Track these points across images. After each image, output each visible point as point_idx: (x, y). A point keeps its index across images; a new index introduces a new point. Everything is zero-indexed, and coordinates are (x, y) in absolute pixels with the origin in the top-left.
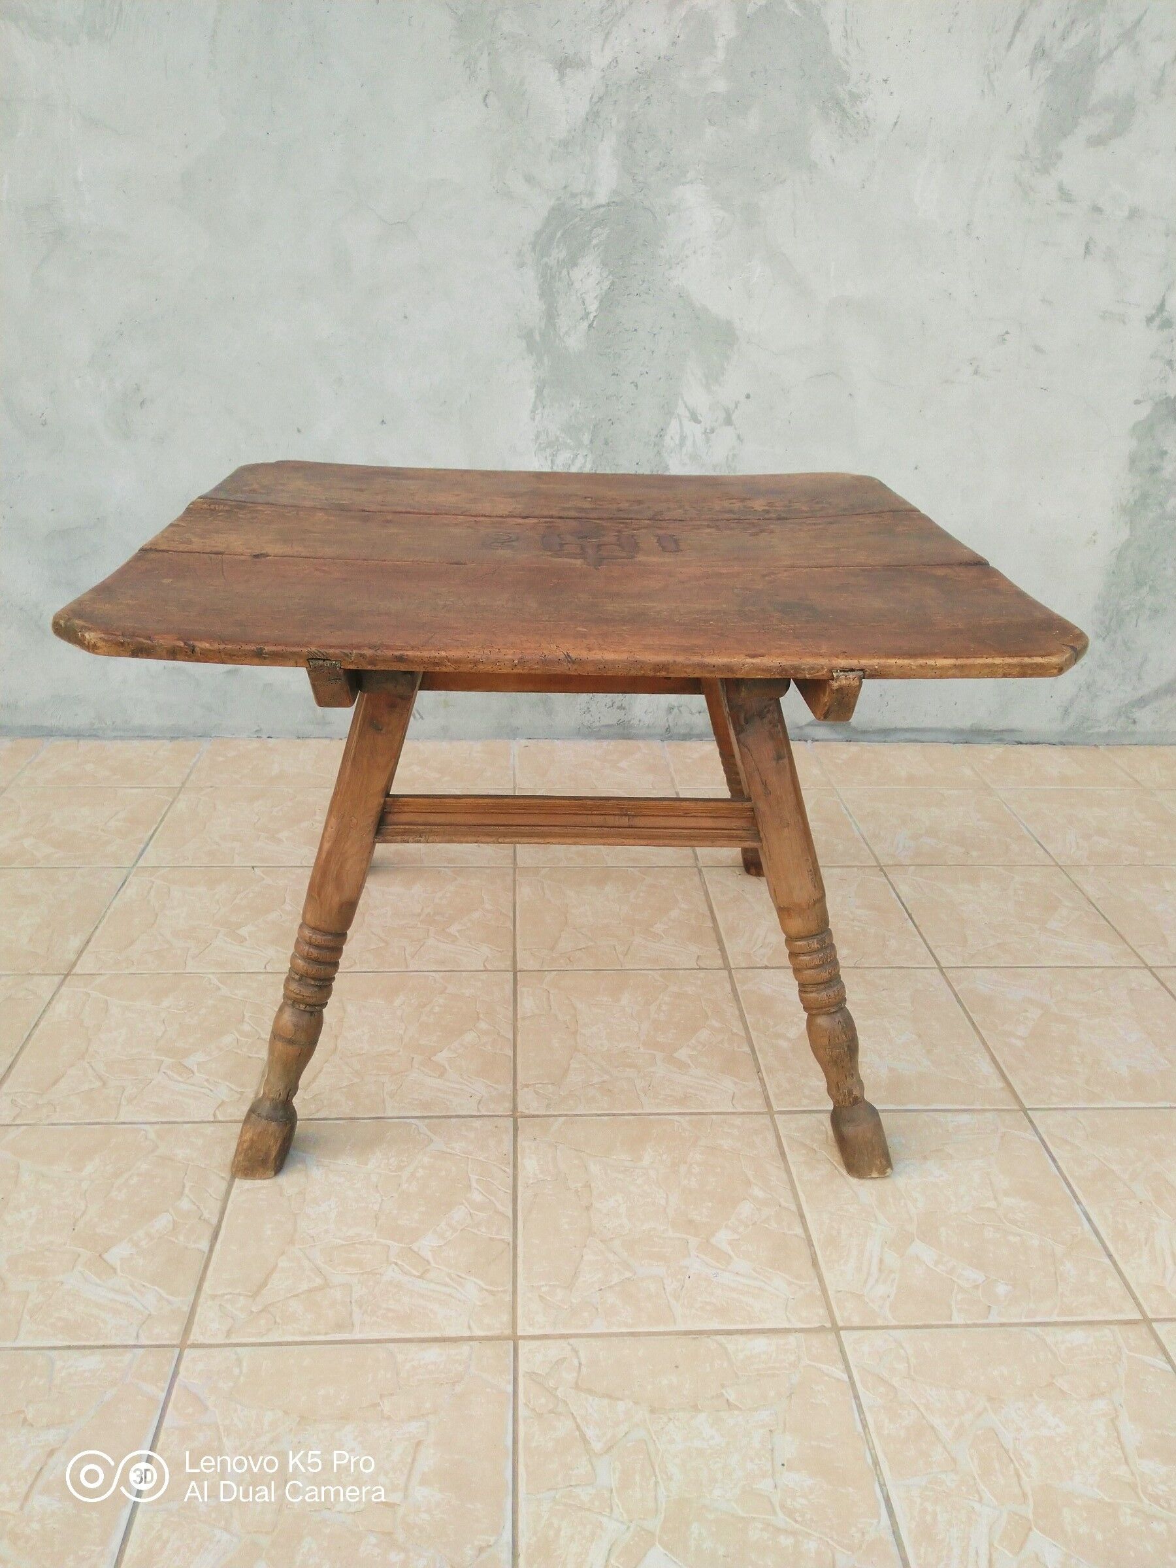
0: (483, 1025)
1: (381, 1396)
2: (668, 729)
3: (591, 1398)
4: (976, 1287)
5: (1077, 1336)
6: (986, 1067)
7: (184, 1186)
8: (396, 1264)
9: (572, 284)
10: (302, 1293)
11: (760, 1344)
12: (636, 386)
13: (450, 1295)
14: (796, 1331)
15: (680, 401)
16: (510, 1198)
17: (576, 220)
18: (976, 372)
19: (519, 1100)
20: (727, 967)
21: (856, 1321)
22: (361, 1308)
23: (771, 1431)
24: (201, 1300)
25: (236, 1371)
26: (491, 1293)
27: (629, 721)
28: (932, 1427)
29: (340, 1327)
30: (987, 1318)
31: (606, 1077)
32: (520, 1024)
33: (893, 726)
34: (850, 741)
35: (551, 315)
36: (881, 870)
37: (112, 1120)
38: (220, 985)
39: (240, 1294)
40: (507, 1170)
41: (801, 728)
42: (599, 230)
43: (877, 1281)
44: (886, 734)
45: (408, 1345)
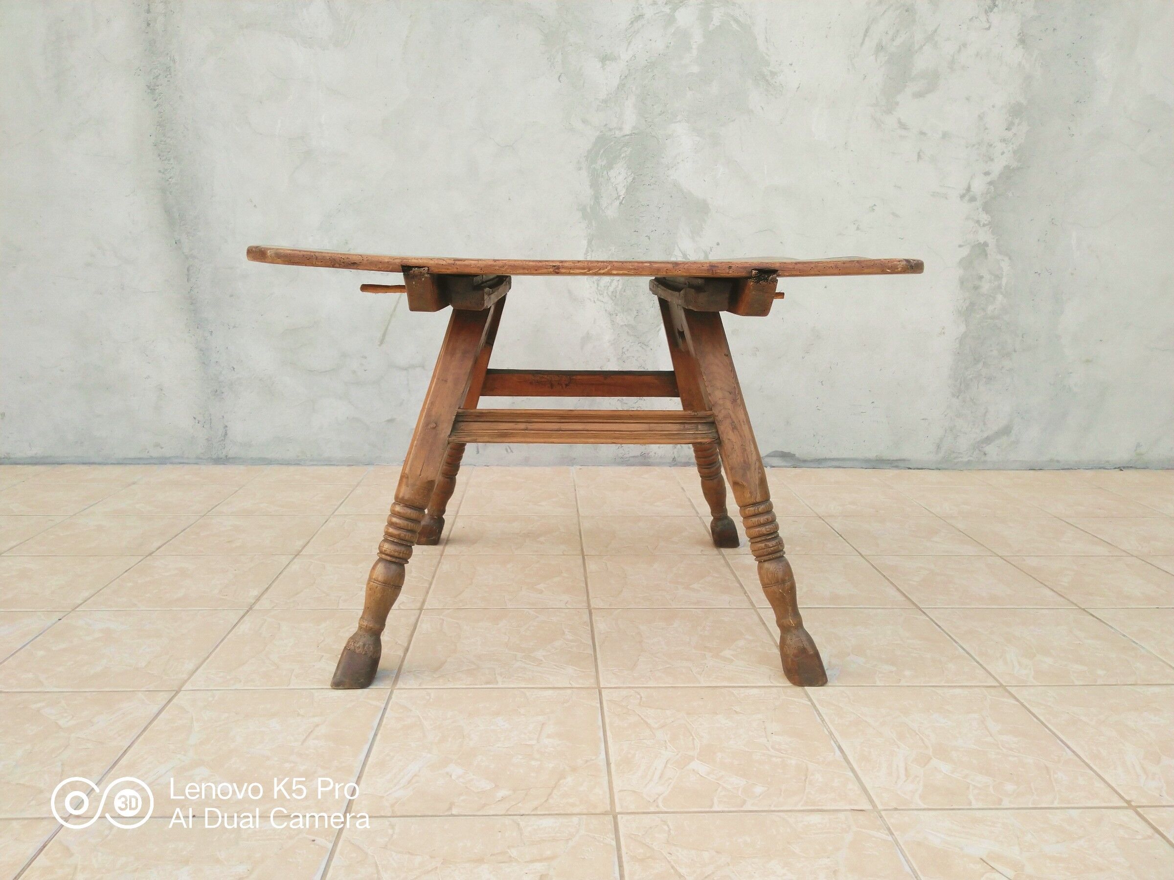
0: (565, 575)
1: (518, 707)
2: (674, 459)
3: (649, 709)
4: (891, 672)
5: (958, 691)
8: (521, 661)
9: (610, 179)
12: (649, 238)
14: (777, 686)
15: (676, 248)
16: (590, 636)
17: (611, 144)
18: (858, 229)
19: (591, 603)
20: (721, 554)
22: (501, 676)
23: (764, 722)
24: (401, 672)
25: (427, 698)
26: (582, 671)
27: (648, 455)
28: (866, 722)
29: (489, 683)
30: (899, 683)
31: (647, 594)
32: (589, 574)
33: (824, 458)
34: (796, 467)
35: (597, 198)
37: (333, 609)
39: (424, 671)
40: (587, 627)
42: (625, 149)
44: (819, 462)
45: (533, 690)
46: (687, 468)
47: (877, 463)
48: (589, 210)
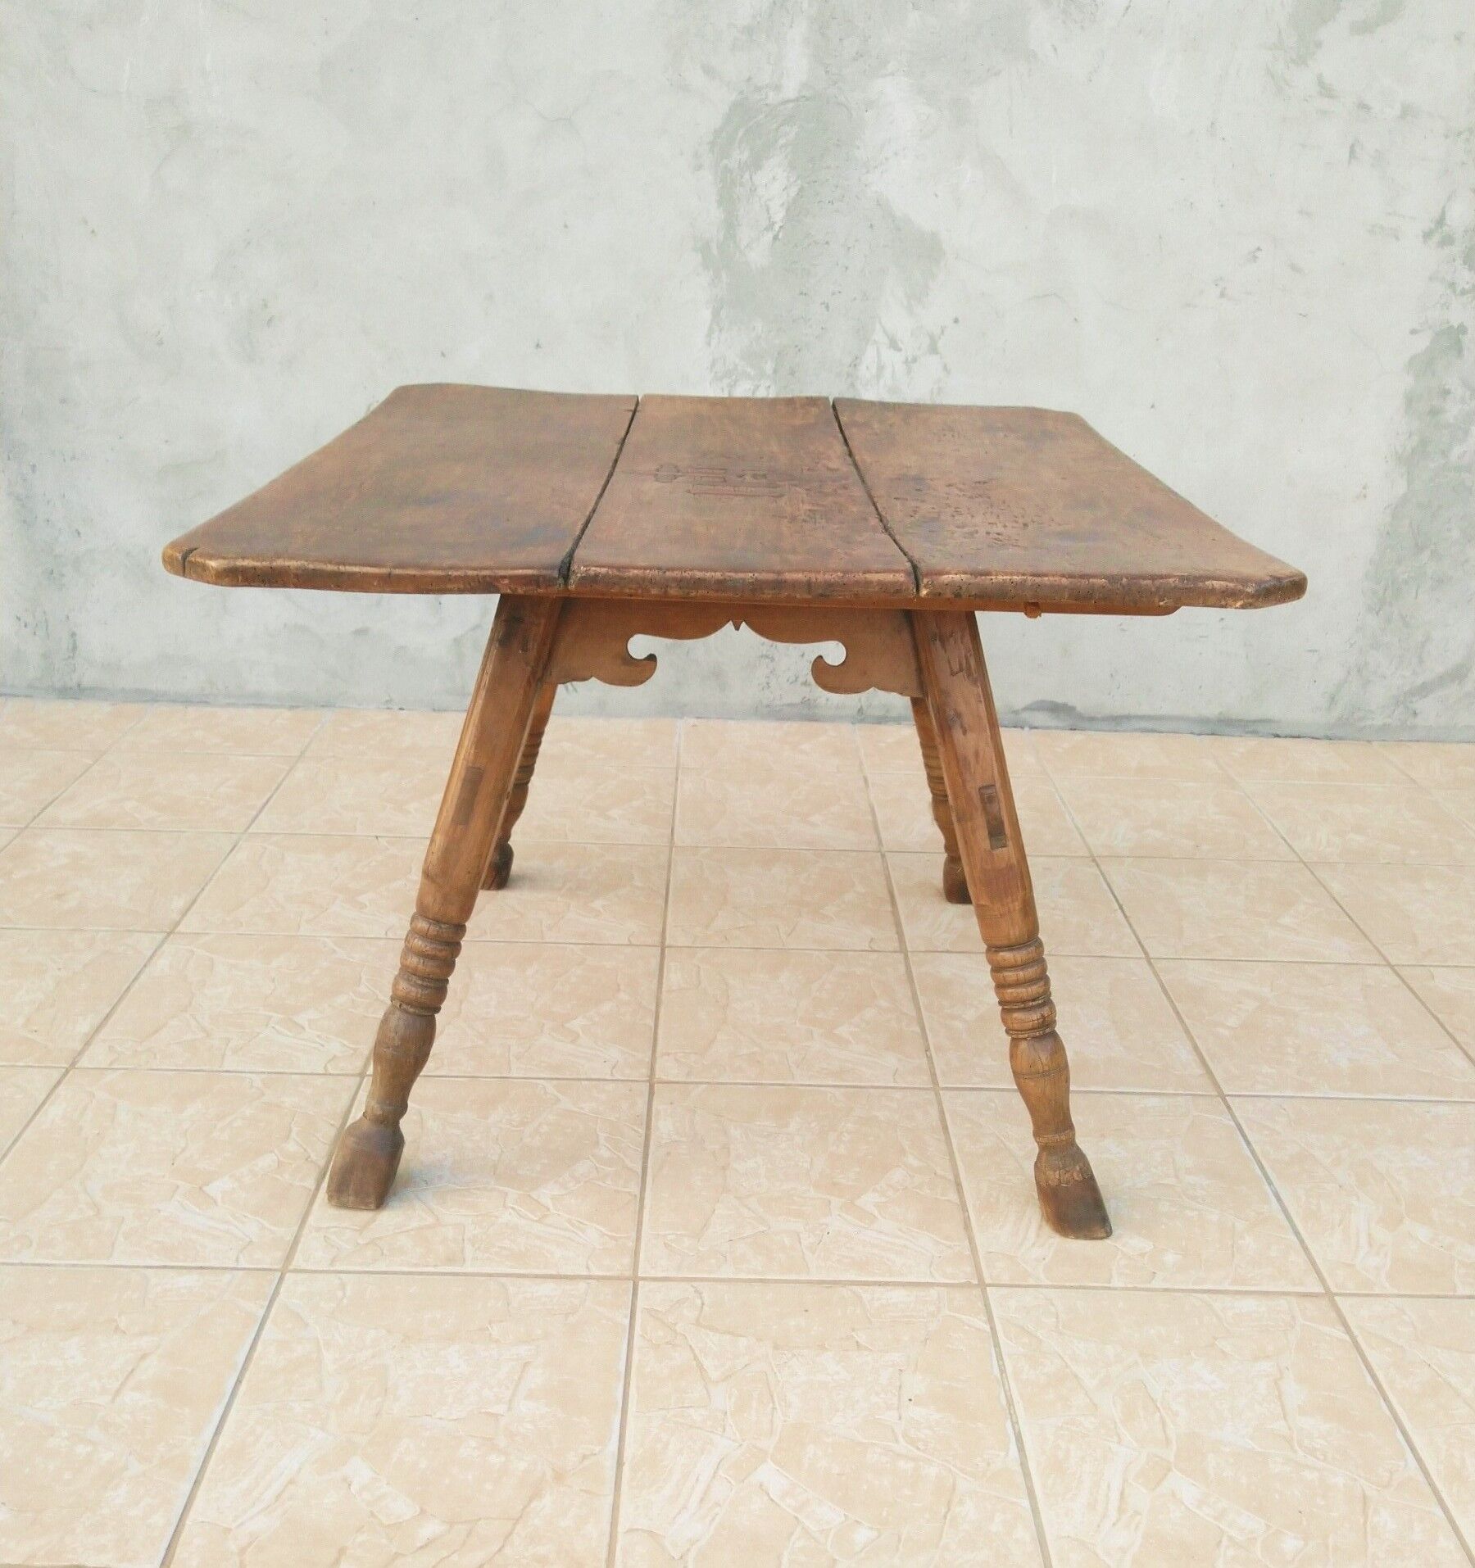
0: (624, 996)
1: (490, 1323)
2: (860, 710)
3: (711, 1334)
4: (1142, 1255)
5: (1248, 1305)
6: (1185, 1054)
7: (290, 1131)
8: (512, 1208)
9: (756, 189)
10: (412, 1230)
11: (899, 1295)
12: (827, 307)
13: (569, 1238)
14: (939, 1285)
15: (878, 326)
16: (640, 1155)
17: (761, 117)
18: (1222, 295)
19: (657, 1066)
20: (903, 950)
21: (1005, 1279)
22: (473, 1246)
23: (901, 1370)
24: (306, 1231)
25: (340, 1294)
26: (612, 1238)
27: (815, 701)
28: (1076, 1376)
29: (450, 1260)
30: (1150, 1283)
31: (756, 1049)
32: (664, 996)
33: (1126, 712)
34: (1075, 729)
35: (731, 224)
36: (1094, 860)
37: (215, 1068)
38: (335, 948)
39: (346, 1228)
40: (640, 1130)
41: (1016, 712)
42: (787, 128)
43: (1034, 1244)
44: (1117, 722)
45: (521, 1280)
46: (882, 727)
47: (1221, 726)
48: (715, 251)
